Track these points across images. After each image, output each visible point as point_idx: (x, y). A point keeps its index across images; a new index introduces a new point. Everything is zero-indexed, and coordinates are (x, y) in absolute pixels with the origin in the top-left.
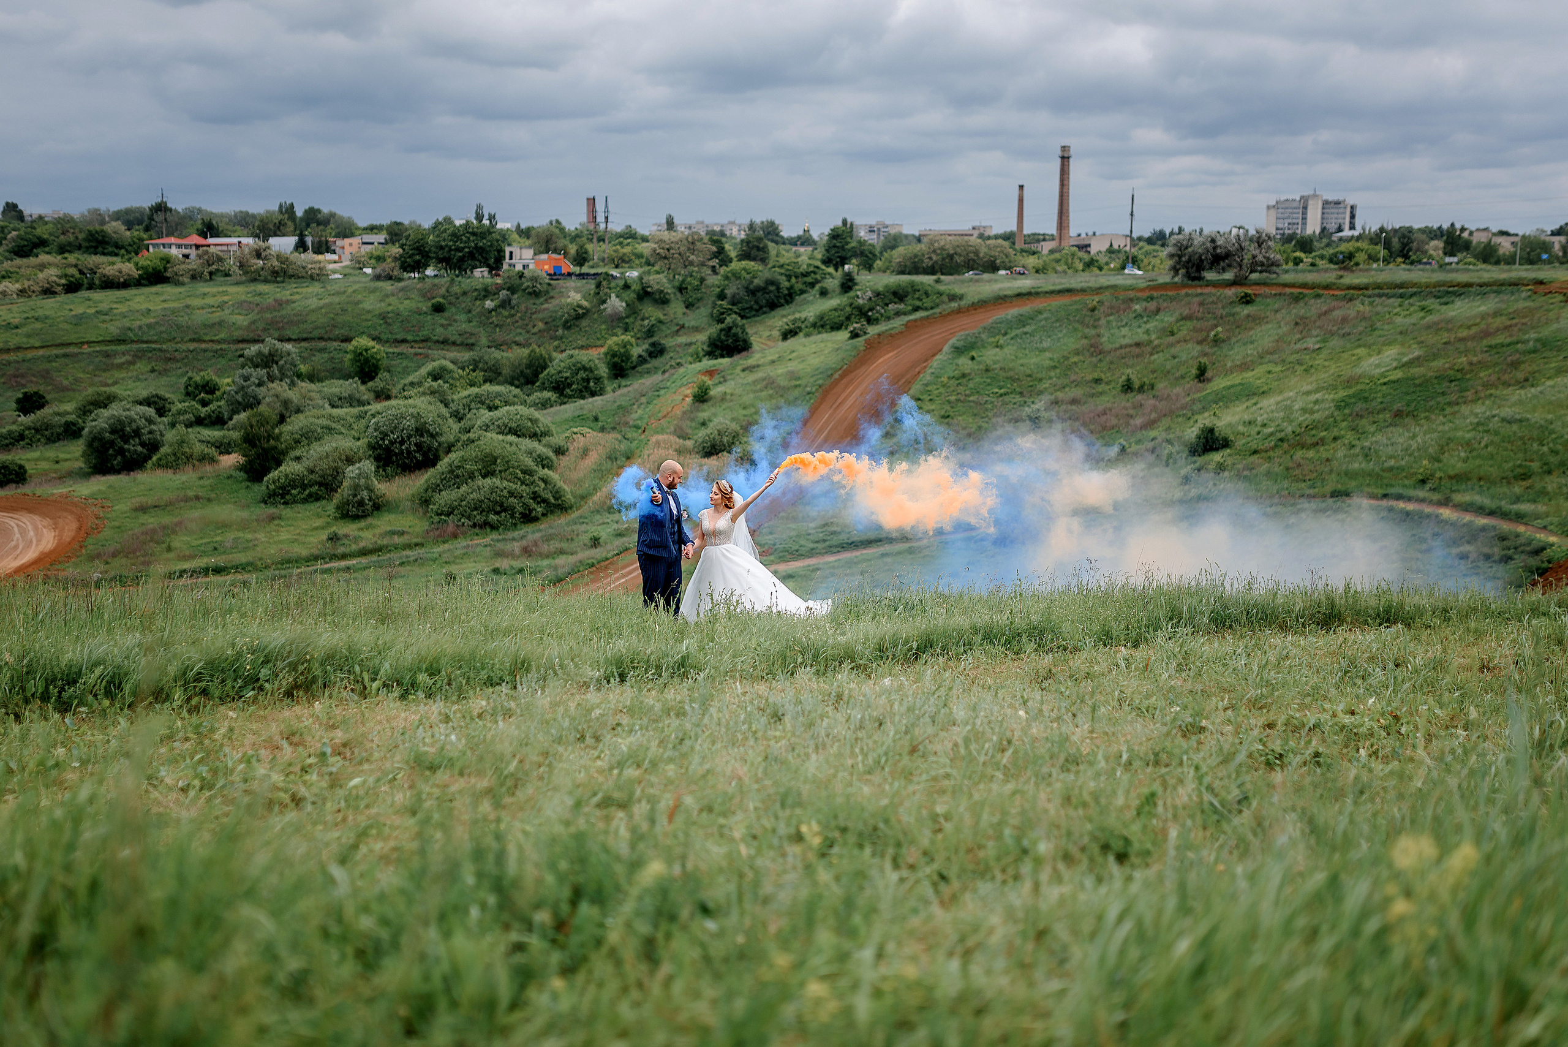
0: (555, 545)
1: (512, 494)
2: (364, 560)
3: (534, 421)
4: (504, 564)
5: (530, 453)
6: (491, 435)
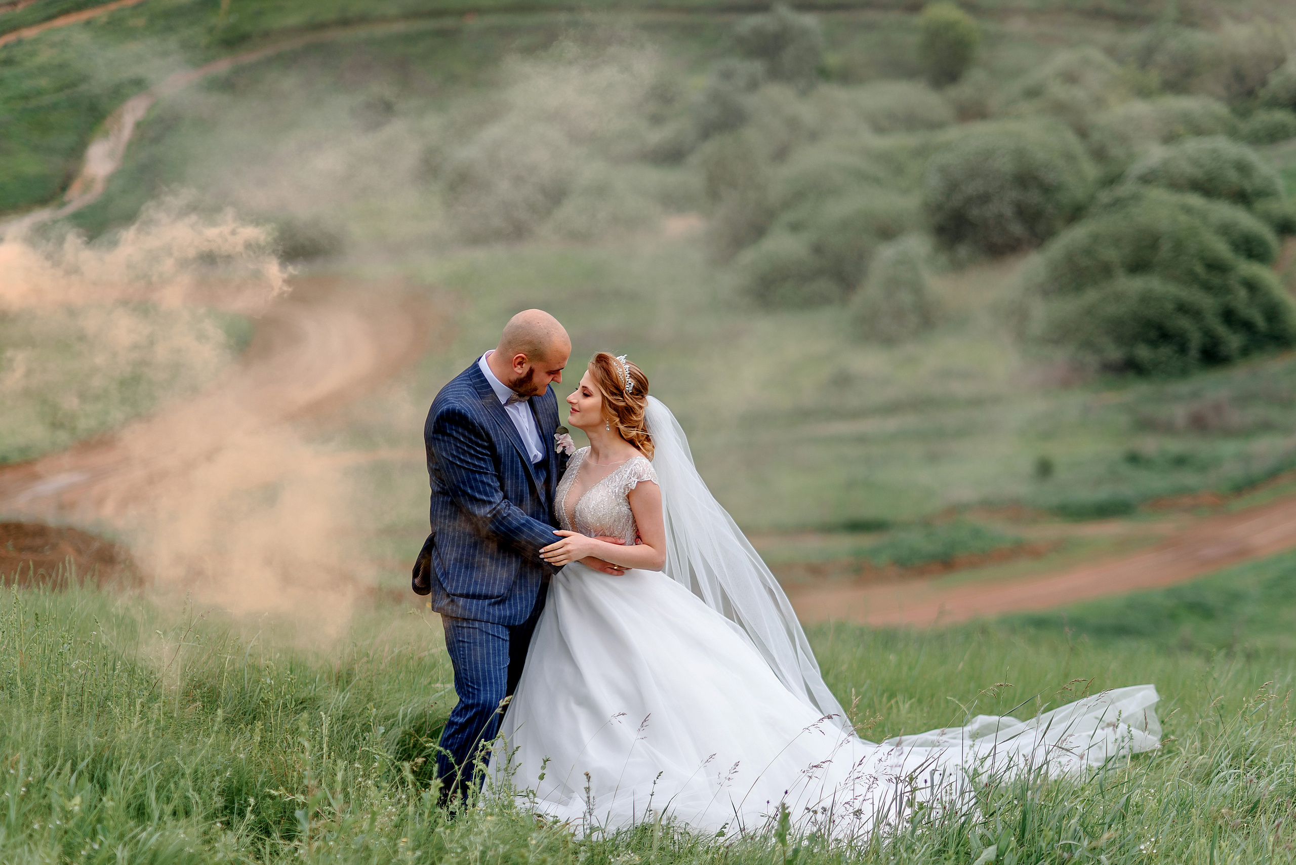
0: (1255, 413)
1: (1183, 308)
2: (891, 424)
3: (1243, 168)
4: (1149, 445)
5: (1225, 230)
6: (1158, 195)
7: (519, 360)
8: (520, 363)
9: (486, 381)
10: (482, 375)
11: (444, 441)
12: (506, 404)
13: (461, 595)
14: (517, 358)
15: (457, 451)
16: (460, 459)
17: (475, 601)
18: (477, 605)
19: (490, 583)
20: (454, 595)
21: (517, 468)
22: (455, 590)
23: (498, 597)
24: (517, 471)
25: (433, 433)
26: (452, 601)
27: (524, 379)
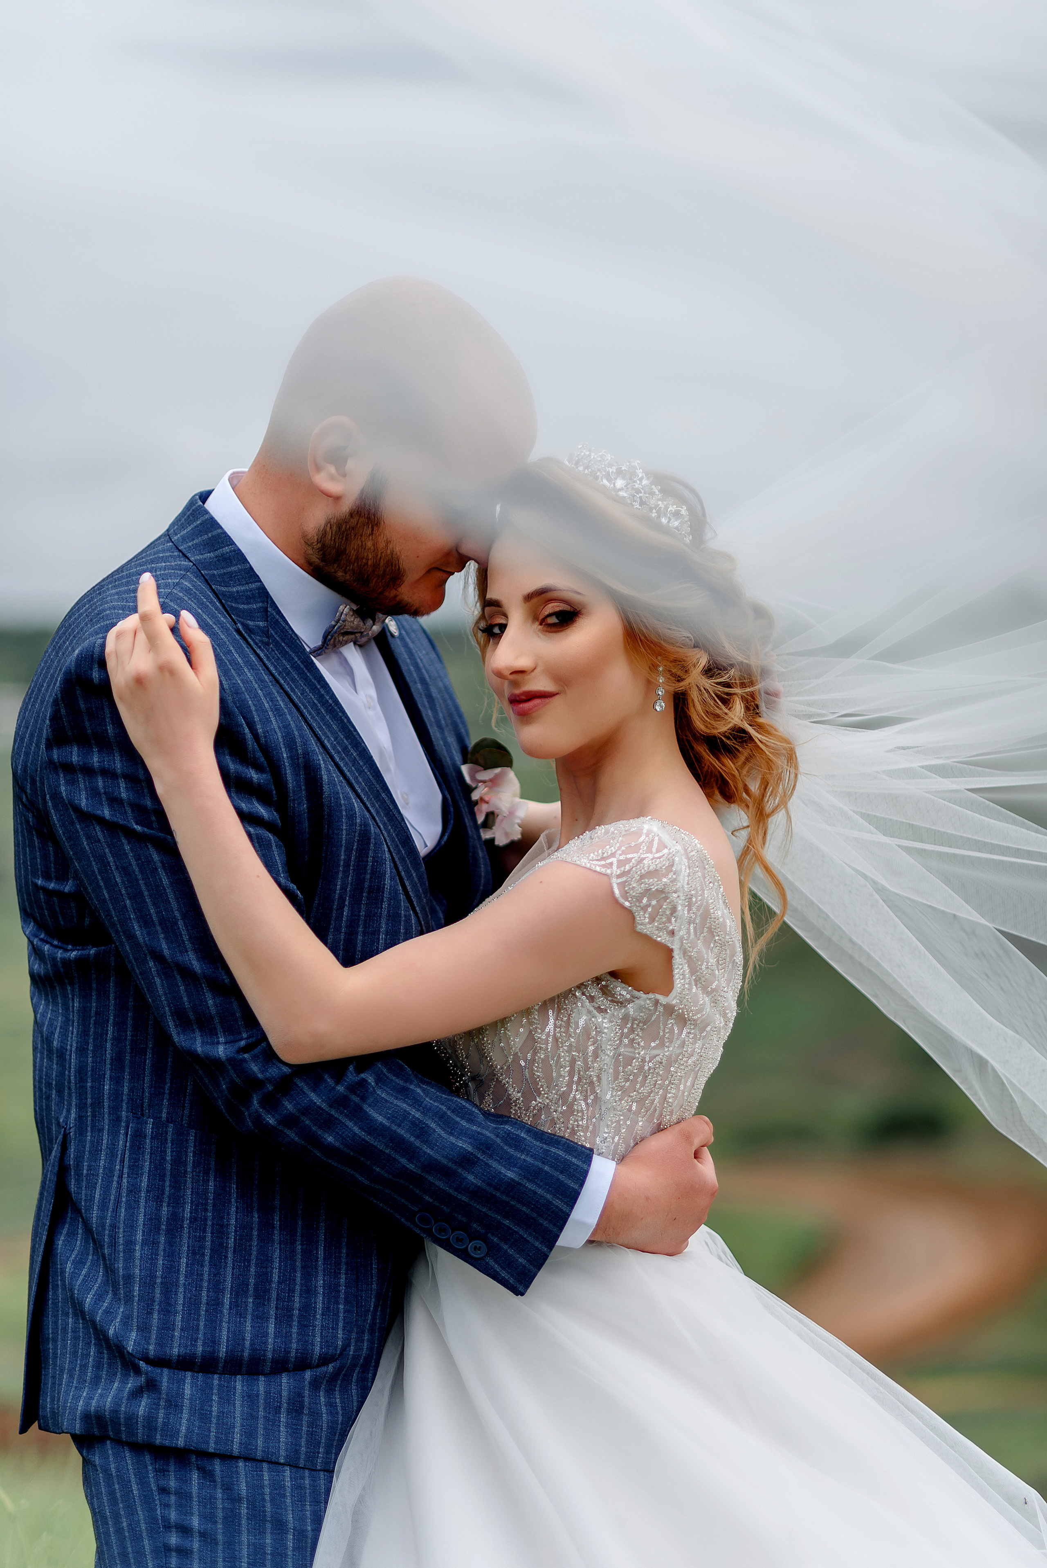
8: (337, 455)
9: (239, 557)
10: (224, 539)
12: (319, 651)
13: (185, 1364)
17: (239, 1384)
18: (251, 1398)
19: (290, 1309)
20: (160, 1362)
22: (160, 1344)
23: (325, 1360)
25: (49, 746)
26: (151, 1386)
27: (353, 528)
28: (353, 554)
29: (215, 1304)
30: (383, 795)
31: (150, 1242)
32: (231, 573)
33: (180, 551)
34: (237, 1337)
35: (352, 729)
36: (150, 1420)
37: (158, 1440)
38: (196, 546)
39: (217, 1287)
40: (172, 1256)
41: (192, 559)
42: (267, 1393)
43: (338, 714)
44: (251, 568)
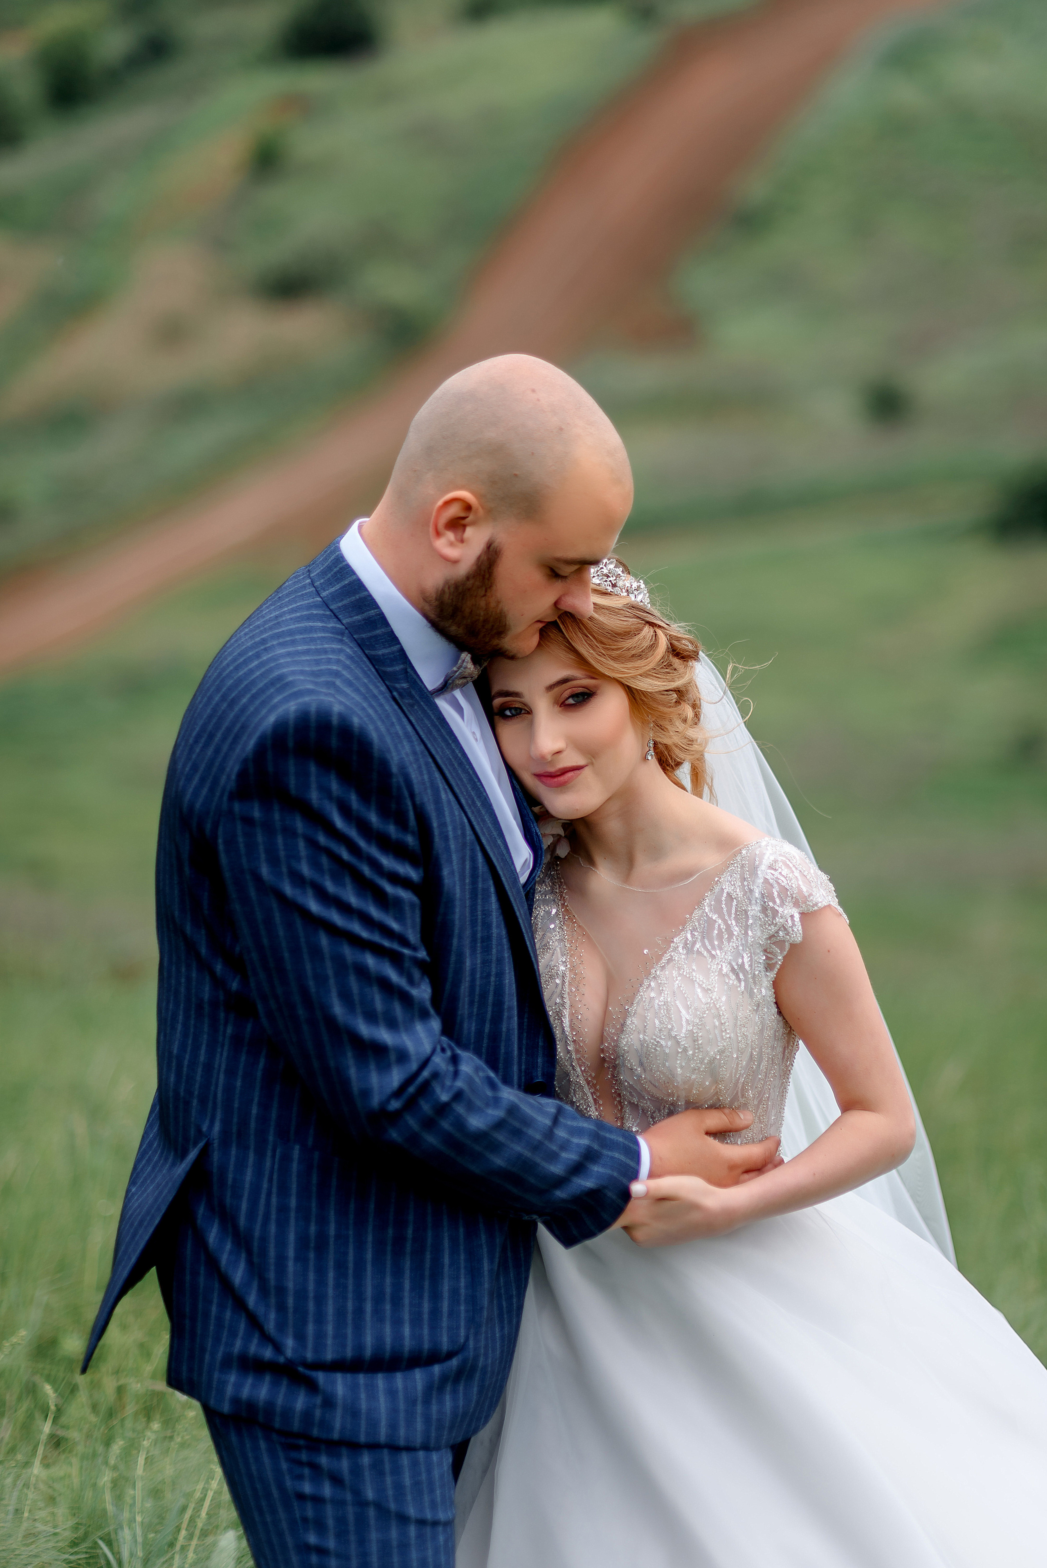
7: (454, 511)
8: (457, 524)
11: (268, 828)
13: (336, 1365)
14: (448, 503)
15: (315, 865)
16: (322, 895)
19: (420, 1315)
20: (315, 1365)
21: (486, 914)
22: (314, 1349)
23: (451, 1354)
24: (487, 926)
26: (308, 1386)
27: (469, 589)
28: (468, 610)
29: (359, 1312)
30: (499, 842)
31: (301, 1258)
32: (376, 636)
33: (331, 610)
34: (379, 1339)
35: (476, 780)
36: (307, 1415)
37: (315, 1432)
38: (345, 607)
39: (360, 1297)
40: (321, 1272)
41: (344, 622)
42: (405, 1388)
43: (465, 767)
44: (392, 632)
